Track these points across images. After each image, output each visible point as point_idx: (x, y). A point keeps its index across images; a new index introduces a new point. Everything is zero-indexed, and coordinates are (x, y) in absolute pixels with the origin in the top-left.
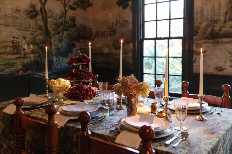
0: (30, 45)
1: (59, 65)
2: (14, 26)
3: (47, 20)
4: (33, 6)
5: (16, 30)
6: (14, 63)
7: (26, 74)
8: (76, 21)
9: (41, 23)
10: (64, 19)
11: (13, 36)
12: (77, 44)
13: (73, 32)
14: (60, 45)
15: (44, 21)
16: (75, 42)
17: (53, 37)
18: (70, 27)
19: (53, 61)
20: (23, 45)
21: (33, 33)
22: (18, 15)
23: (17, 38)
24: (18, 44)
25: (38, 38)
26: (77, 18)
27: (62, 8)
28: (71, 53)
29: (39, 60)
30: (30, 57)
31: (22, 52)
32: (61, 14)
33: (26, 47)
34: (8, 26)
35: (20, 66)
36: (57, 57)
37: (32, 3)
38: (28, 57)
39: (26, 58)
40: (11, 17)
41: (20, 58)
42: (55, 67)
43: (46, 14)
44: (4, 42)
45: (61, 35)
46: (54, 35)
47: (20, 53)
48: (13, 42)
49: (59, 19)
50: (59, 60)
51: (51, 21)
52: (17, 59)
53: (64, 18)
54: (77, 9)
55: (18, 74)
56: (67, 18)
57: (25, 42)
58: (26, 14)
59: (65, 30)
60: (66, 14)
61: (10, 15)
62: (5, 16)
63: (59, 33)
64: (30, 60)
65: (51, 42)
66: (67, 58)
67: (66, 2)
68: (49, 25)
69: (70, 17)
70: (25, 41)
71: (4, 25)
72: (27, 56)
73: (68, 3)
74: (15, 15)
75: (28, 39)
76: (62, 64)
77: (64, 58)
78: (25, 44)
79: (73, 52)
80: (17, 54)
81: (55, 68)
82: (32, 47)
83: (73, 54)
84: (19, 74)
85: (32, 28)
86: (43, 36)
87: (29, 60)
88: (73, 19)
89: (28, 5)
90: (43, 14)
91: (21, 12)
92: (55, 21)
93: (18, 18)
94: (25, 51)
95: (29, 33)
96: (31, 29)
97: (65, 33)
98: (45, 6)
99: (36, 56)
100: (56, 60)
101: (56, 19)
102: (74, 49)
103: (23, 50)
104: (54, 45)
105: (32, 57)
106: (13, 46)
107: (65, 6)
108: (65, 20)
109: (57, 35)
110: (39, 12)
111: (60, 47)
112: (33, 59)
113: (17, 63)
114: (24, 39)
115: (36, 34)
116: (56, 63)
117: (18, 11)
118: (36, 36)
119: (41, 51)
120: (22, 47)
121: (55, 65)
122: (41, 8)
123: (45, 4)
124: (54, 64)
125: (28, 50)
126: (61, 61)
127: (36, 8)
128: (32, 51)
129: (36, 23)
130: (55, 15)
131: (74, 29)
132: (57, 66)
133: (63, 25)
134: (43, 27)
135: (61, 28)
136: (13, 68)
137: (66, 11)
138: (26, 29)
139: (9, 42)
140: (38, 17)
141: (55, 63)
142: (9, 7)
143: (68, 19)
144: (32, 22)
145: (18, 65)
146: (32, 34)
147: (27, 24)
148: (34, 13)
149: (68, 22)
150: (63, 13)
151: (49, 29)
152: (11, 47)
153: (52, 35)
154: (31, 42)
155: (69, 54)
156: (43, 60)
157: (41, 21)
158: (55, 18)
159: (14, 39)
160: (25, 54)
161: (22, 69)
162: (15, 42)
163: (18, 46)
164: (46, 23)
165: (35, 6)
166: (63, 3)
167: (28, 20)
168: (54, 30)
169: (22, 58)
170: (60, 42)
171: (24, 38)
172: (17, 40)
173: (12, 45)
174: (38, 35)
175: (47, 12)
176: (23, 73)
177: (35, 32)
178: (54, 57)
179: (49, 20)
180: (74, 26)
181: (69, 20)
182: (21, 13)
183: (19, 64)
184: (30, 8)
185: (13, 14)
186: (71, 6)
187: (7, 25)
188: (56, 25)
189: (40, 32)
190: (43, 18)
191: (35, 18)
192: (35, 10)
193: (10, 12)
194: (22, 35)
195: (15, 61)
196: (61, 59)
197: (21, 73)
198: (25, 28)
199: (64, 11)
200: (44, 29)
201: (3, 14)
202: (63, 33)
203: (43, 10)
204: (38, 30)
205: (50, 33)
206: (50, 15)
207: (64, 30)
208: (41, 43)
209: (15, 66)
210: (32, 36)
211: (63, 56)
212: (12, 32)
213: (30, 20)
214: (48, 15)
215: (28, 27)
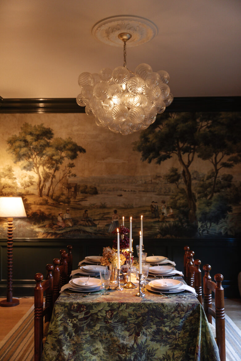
0: (170, 209)
1: (206, 231)
2: (154, 191)
3: (191, 182)
4: (174, 171)
5: (155, 195)
6: (152, 226)
7: (164, 238)
8: (233, 180)
9: (183, 186)
10: (213, 180)
11: (152, 201)
12: (234, 208)
13: (227, 193)
14: (207, 209)
15: (187, 184)
16: (229, 205)
17: (198, 200)
18: (222, 188)
19: (197, 226)
20: (162, 210)
21: (174, 197)
22: (157, 181)
23: (156, 203)
24: (156, 208)
25: (179, 201)
26: (234, 176)
27: (212, 166)
28: (224, 219)
29: (180, 224)
30: (169, 222)
31: (161, 216)
32: (209, 174)
33: (165, 211)
34: (148, 192)
35: (158, 230)
36: (202, 223)
37: (173, 168)
38: (167, 222)
39: (165, 222)
40: (151, 183)
41: (158, 222)
42: (199, 233)
43: (190, 176)
44: (144, 206)
45: (209, 197)
46: (199, 198)
47: (159, 217)
48: (152, 206)
49: (208, 179)
50: (205, 226)
51: (196, 184)
52: (155, 222)
53: (214, 178)
54: (235, 165)
55: (155, 237)
56: (219, 177)
57: (164, 207)
58: (166, 179)
59: (216, 192)
60: (217, 173)
61: (150, 182)
62: (145, 183)
63: (206, 196)
64: (169, 224)
65: (195, 206)
66: (217, 224)
67: (218, 160)
68: (192, 188)
69: (223, 175)
70: (164, 205)
71: (144, 191)
72: (166, 220)
73: (220, 160)
74: (155, 181)
75: (168, 204)
76: (209, 231)
77: (213, 224)
78: (164, 208)
79: (228, 217)
80: (155, 218)
81: (201, 235)
82: (171, 211)
83: (227, 219)
84: (157, 238)
85: (173, 192)
86: (185, 200)
87: (167, 224)
88: (228, 178)
89: (169, 170)
90: (186, 177)
91: (161, 177)
92: (202, 183)
93: (157, 184)
94: (164, 215)
95: (168, 197)
96: (171, 193)
97: (215, 195)
98: (189, 168)
99: (176, 220)
100: (202, 226)
101: (203, 181)
102: (229, 213)
103: (161, 214)
104: (200, 209)
105: (171, 221)
106: (152, 210)
107: (215, 165)
108: (215, 180)
109: (204, 198)
110: (182, 175)
111: (208, 211)
112: (172, 223)
113: (154, 227)
114: (163, 204)
115: (177, 198)
116: (202, 229)
117: (158, 177)
118: (177, 200)
119: (182, 215)
120: (161, 211)
121: (200, 231)
122: (184, 172)
123: (188, 166)
124: (198, 231)
125: (168, 214)
126: (208, 227)
127: (178, 172)
128: (172, 215)
129: (178, 187)
130: (201, 176)
131: (228, 189)
132: (202, 233)
133: (212, 187)
134: (186, 190)
135: (209, 189)
136: (151, 231)
137: (217, 171)
138: (166, 194)
139: (148, 206)
140: (180, 181)
141: (200, 228)
142: (149, 175)
143: (220, 179)
144: (173, 186)
145: (156, 229)
146: (172, 198)
147: (167, 189)
148: (176, 177)
149: (220, 182)
150: (213, 173)
151: (193, 192)
152: (149, 211)
153: (197, 198)
154: (170, 206)
155: (220, 219)
156: (184, 225)
157: (183, 184)
158: (202, 179)
159: (153, 204)
160: (164, 218)
161: (160, 233)
162: (154, 206)
163: (156, 210)
164: (189, 186)
165: (177, 170)
166: (212, 162)
167: (168, 184)
168: (199, 193)
169: (161, 222)
170: (208, 206)
171: (164, 202)
172: (156, 204)
173: (150, 209)
174: (179, 199)
175: (191, 173)
176: (161, 237)
177: (176, 196)
178: (199, 222)
179: (193, 182)
180: (229, 186)
181: (222, 179)
182: (161, 179)
183: (157, 227)
184: (171, 172)
185: (153, 181)
186: (226, 163)
187: (146, 191)
188: (202, 186)
189: (182, 195)
190: (186, 181)
191: (177, 182)
192: (176, 174)
193: (150, 179)
194: (162, 200)
195: (153, 225)
196: (209, 225)
197: (159, 236)
198: (165, 192)
199: (214, 171)
200: (187, 192)
201: (144, 182)
202: (212, 196)
203: (186, 173)
204: (179, 194)
205: (194, 196)
206: (195, 176)
207: (214, 191)
208: (183, 207)
209: (152, 230)
210: (172, 200)
211: (212, 222)
212: (151, 197)
213: (171, 184)
214: (192, 177)
215: (168, 191)
